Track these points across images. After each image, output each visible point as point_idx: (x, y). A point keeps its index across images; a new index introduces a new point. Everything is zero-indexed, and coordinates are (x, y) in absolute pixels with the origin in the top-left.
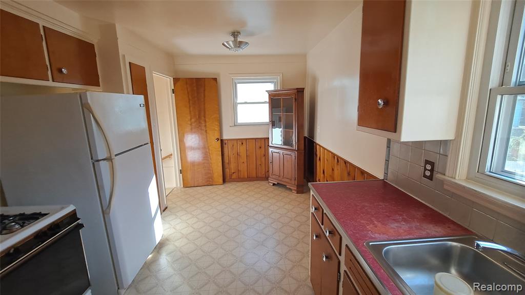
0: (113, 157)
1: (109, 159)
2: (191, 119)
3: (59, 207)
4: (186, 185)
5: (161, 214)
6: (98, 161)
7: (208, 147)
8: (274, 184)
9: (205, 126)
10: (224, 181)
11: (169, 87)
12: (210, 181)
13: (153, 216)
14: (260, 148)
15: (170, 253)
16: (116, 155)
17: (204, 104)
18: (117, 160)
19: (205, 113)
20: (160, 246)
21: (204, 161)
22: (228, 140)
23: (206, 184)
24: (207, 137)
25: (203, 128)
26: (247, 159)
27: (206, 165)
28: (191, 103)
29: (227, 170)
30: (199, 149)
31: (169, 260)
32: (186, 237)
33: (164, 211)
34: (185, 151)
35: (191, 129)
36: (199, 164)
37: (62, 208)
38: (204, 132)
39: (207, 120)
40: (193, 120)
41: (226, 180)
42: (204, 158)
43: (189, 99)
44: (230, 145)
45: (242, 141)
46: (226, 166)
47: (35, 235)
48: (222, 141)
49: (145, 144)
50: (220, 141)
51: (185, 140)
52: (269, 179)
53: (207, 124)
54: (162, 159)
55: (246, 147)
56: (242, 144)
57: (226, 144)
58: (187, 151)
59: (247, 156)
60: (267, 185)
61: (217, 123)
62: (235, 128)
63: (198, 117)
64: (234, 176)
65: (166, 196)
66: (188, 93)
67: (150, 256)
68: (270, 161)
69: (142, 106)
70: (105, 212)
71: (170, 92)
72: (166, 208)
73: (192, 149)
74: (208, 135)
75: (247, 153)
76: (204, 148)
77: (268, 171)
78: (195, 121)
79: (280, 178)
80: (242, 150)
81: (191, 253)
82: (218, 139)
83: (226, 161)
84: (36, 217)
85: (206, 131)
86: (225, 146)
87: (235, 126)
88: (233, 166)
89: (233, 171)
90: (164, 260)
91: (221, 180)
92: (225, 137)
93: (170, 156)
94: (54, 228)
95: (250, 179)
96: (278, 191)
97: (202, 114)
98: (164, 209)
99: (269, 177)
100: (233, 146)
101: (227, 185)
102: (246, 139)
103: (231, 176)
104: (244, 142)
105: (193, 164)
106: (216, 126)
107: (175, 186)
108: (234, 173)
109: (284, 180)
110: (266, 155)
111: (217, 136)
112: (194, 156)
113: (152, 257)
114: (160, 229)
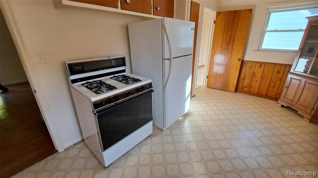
0: (172, 58)
1: (169, 59)
2: (222, 43)
3: (146, 79)
4: (208, 86)
5: (191, 98)
6: (165, 59)
7: (230, 64)
8: (283, 106)
9: (232, 48)
10: (236, 91)
11: (213, 19)
12: (225, 88)
13: (186, 98)
14: (279, 72)
15: (191, 121)
16: (173, 58)
17: (236, 31)
18: (173, 60)
19: (234, 39)
20: (186, 115)
21: (224, 74)
22: (248, 61)
23: (222, 89)
24: (231, 57)
25: (230, 50)
26: (261, 79)
27: (225, 76)
28: (225, 31)
29: (241, 84)
30: (223, 65)
31: (190, 125)
32: (201, 117)
33: (193, 97)
34: (213, 64)
35: (221, 50)
36: (220, 75)
37: (147, 80)
38: (230, 53)
39: (234, 44)
40: (224, 43)
41: (238, 90)
42: (225, 71)
43: (225, 28)
44: (249, 65)
45: (261, 64)
46: (241, 80)
47: (136, 88)
48: (243, 61)
49: (190, 55)
50: (241, 61)
51: (215, 57)
52: (279, 100)
53: (234, 47)
54: (198, 67)
55: (264, 70)
56: (261, 66)
57: (245, 64)
58: (214, 65)
59: (262, 77)
60: (275, 104)
61: (242, 47)
62: (259, 52)
63: (228, 41)
64: (245, 89)
65: (196, 89)
66: (225, 23)
67: (181, 118)
68: (286, 85)
69: (193, 29)
70: (164, 88)
71: (213, 22)
72: (195, 96)
73: (218, 64)
74: (232, 56)
75: (262, 75)
76: (227, 64)
77: (280, 94)
78: (225, 45)
79: (292, 103)
80: (259, 71)
81: (202, 127)
82: (239, 60)
83: (242, 77)
84: (137, 81)
85: (232, 52)
86: (244, 65)
87: (258, 50)
88: (246, 82)
89: (245, 86)
90: (187, 124)
91: (234, 89)
92: (246, 58)
93: (203, 66)
94: (142, 88)
95: (258, 95)
96: (285, 112)
97: (232, 39)
98: (192, 96)
99: (279, 98)
100: (251, 66)
101: (237, 94)
102: (266, 63)
103: (243, 88)
104: (263, 66)
105: (216, 74)
106: (242, 49)
107: (202, 85)
108: (245, 87)
109: (297, 105)
110: (283, 80)
111: (240, 57)
112: (218, 69)
113: (182, 119)
114: (188, 106)
